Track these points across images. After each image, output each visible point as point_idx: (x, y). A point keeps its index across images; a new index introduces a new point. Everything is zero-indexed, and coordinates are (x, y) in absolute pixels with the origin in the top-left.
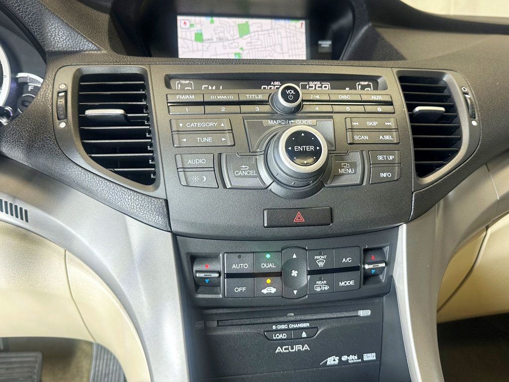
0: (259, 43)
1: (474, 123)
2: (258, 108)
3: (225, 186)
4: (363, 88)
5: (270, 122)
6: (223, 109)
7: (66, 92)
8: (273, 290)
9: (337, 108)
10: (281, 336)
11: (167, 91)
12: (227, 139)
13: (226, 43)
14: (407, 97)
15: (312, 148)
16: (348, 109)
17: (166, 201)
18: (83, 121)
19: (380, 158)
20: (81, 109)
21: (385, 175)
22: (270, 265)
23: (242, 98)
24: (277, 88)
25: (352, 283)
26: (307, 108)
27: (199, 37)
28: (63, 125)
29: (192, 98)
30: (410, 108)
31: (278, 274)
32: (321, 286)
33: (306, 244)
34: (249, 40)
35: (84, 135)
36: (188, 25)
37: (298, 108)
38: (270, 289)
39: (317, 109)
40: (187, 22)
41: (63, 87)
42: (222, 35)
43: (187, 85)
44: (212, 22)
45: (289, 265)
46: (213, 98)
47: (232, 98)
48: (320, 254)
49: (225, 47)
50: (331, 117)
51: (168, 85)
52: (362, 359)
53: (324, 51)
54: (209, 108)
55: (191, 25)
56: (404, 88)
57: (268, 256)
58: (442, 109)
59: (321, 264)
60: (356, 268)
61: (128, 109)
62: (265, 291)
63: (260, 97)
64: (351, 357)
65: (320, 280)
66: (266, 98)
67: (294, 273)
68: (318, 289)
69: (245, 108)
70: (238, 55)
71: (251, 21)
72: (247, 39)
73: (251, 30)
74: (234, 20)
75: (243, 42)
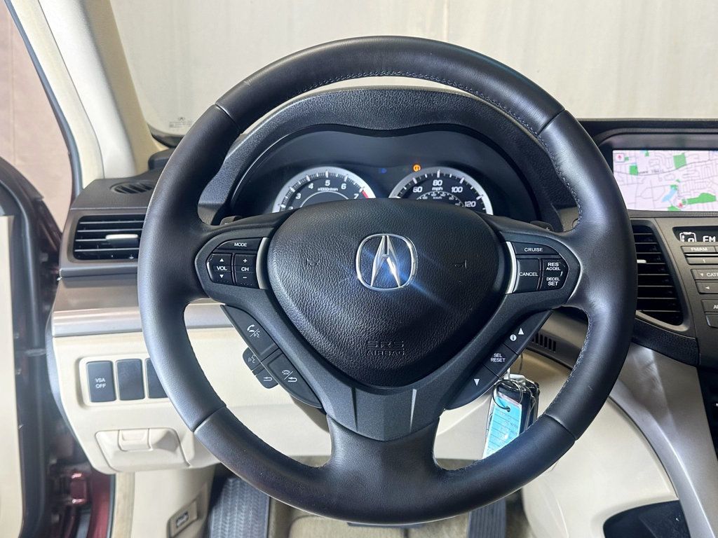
0: (696, 174)
11: (679, 242)
13: (662, 176)
17: (696, 340)
27: (634, 170)
29: (705, 250)
34: (685, 172)
36: (622, 159)
40: (622, 156)
42: (657, 167)
43: (688, 236)
44: (647, 155)
49: (660, 180)
55: (626, 159)
70: (675, 187)
71: (687, 153)
72: (683, 170)
73: (688, 162)
74: (670, 152)
75: (679, 174)
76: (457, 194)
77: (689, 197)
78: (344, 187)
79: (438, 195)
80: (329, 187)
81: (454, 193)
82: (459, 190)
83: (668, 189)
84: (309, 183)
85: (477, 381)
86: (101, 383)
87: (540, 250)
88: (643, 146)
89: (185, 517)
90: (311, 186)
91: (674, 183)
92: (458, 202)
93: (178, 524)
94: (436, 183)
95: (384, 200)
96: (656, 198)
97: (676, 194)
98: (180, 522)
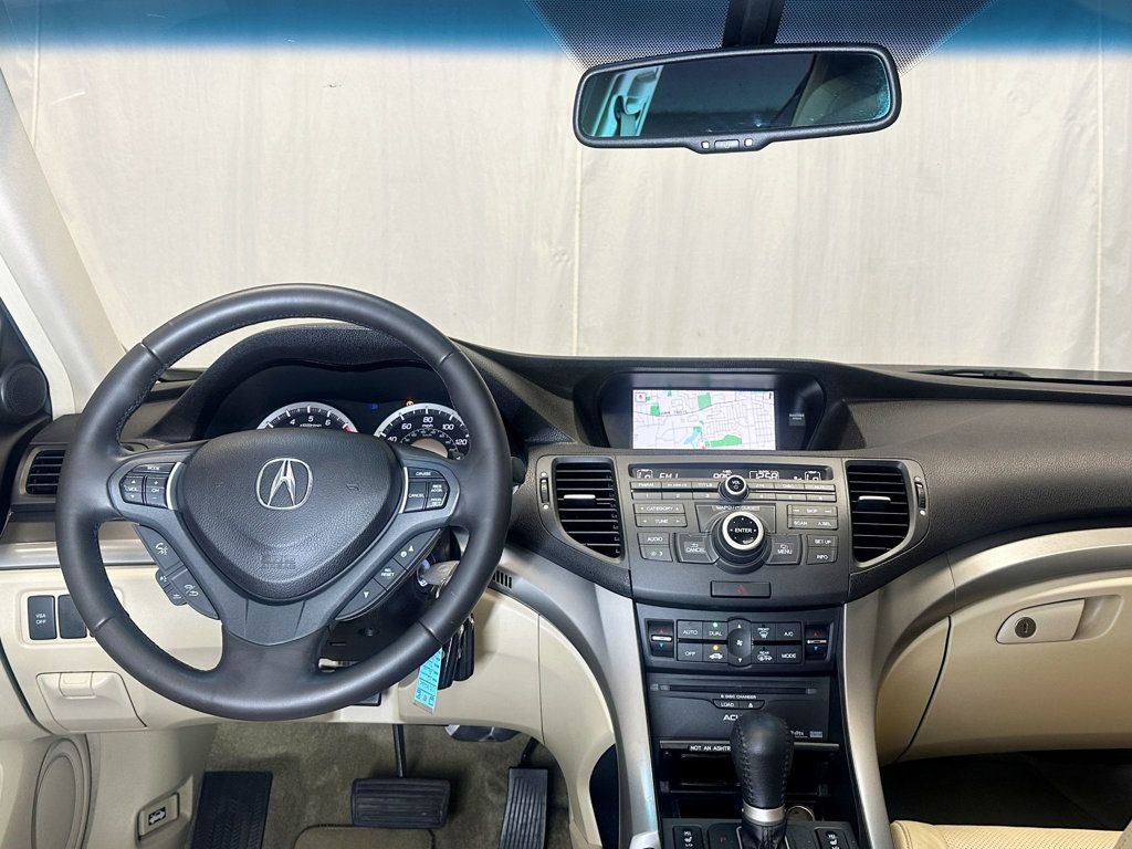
0: (721, 415)
1: (922, 513)
2: (708, 495)
3: (679, 561)
4: (811, 477)
5: (719, 508)
6: (678, 495)
7: (547, 479)
8: (720, 657)
9: (779, 496)
10: (728, 705)
11: (630, 479)
12: (679, 521)
13: (685, 416)
14: (851, 486)
15: (750, 530)
16: (790, 497)
17: (629, 571)
18: (561, 504)
19: (818, 542)
20: (559, 494)
21: (821, 557)
22: (717, 633)
23: (695, 486)
24: (726, 476)
25: (794, 656)
26: (752, 495)
27: (655, 411)
28: (546, 507)
29: (651, 485)
30: (853, 497)
31: (725, 642)
32: (764, 656)
33: (751, 616)
34: (710, 413)
35: (562, 515)
36: (644, 399)
37: (745, 494)
38: (716, 655)
39: (762, 496)
40: (643, 395)
41: (544, 475)
42: (680, 408)
43: (646, 473)
44: (670, 395)
45: (734, 635)
46: (669, 486)
47: (685, 486)
48: (764, 627)
49: (682, 420)
50: (774, 504)
51: (631, 474)
52: (809, 735)
53: (795, 424)
54: (666, 495)
55: (648, 399)
56: (850, 478)
57: (715, 625)
58: (888, 499)
59: (764, 636)
60: (799, 643)
61: (598, 494)
62: (712, 657)
63: (711, 486)
64: (797, 733)
65: (764, 650)
66: (715, 486)
67: (740, 643)
68: (762, 659)
69: (696, 495)
70: (698, 429)
71: (712, 393)
72: (708, 411)
73: (712, 403)
74: (694, 392)
75: (702, 415)
76: (447, 432)
77: (712, 439)
78: (328, 423)
79: (428, 432)
80: (312, 423)
81: (445, 431)
82: (450, 427)
83: (691, 431)
84: (291, 419)
85: (366, 594)
86: (41, 618)
87: (428, 474)
88: (665, 386)
89: (162, 814)
90: (293, 422)
91: (698, 424)
92: (448, 440)
93: (152, 821)
94: (426, 419)
95: (366, 437)
96: (677, 440)
97: (699, 437)
98: (154, 818)
